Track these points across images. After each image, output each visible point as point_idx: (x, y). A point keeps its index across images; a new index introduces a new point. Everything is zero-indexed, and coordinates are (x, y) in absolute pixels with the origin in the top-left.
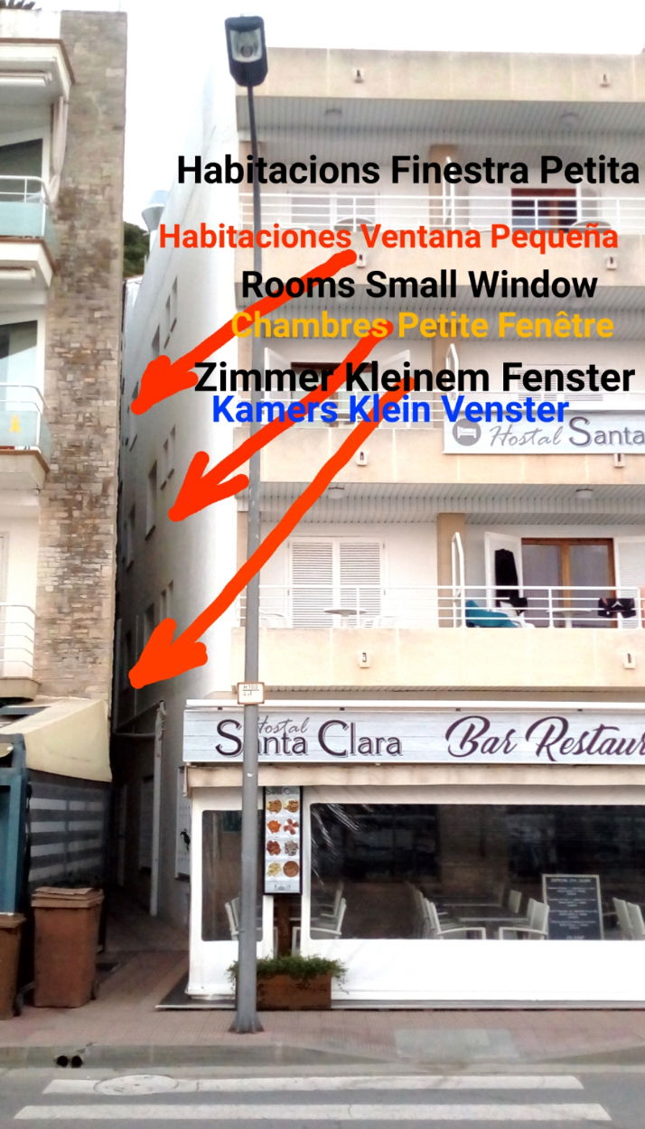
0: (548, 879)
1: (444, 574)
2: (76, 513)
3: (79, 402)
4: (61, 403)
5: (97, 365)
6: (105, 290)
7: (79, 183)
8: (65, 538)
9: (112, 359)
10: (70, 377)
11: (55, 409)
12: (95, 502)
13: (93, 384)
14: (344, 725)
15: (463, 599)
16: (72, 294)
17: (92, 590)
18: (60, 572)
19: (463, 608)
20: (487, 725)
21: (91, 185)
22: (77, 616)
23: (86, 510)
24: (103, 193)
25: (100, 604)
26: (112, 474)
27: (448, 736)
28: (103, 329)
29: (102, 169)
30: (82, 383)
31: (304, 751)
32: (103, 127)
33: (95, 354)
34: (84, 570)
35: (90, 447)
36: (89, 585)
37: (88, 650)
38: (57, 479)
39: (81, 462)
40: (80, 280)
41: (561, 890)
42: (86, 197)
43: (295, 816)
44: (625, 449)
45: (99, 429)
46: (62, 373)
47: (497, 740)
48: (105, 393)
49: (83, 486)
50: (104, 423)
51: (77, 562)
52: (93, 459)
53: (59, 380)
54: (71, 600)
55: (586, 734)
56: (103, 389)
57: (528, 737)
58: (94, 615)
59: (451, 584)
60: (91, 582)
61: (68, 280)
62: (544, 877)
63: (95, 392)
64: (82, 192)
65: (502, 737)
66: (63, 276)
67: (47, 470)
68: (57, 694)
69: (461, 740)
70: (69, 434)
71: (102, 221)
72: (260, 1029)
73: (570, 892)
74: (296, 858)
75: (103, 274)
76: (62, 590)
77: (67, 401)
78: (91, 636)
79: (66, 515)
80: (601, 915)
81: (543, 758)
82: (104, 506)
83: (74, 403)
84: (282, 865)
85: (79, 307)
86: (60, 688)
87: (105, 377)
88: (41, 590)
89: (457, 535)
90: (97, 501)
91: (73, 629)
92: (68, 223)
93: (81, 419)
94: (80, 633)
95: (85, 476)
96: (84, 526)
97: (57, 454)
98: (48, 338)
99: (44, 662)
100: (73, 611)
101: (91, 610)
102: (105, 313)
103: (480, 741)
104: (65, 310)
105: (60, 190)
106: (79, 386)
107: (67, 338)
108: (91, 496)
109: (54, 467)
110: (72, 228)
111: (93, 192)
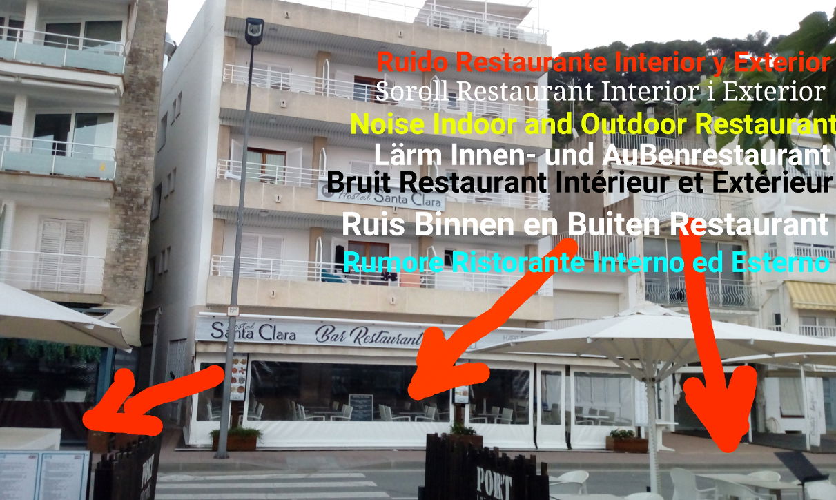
0: (351, 397)
1: (311, 257)
2: (129, 213)
3: (134, 157)
4: (124, 156)
5: (145, 139)
6: (151, 102)
7: (141, 46)
8: (123, 225)
9: (153, 137)
10: (130, 144)
11: (121, 159)
12: (140, 208)
13: (142, 149)
14: (271, 326)
15: (321, 268)
16: (134, 102)
17: (135, 252)
18: (119, 242)
19: (321, 273)
20: (334, 329)
21: (147, 48)
22: (127, 264)
23: (135, 211)
24: (153, 53)
25: (139, 259)
26: (150, 195)
27: (317, 333)
28: (149, 121)
29: (153, 41)
30: (136, 147)
31: (252, 337)
32: (155, 19)
33: (144, 133)
34: (132, 242)
35: (138, 180)
36: (134, 250)
37: (132, 282)
38: (120, 195)
39: (134, 187)
40: (138, 95)
41: (356, 401)
42: (144, 54)
43: (245, 366)
44: (398, 205)
45: (144, 172)
46: (126, 141)
47: (338, 335)
48: (148, 154)
49: (134, 199)
50: (147, 168)
51: (129, 237)
52: (140, 186)
53: (124, 145)
54: (125, 256)
55: (375, 334)
56: (147, 151)
57: (351, 335)
58: (136, 264)
59: (315, 261)
60: (135, 248)
61: (132, 94)
62: (350, 395)
63: (143, 152)
64: (142, 51)
65: (340, 334)
66: (130, 92)
67: (115, 190)
68: (114, 302)
69: (322, 335)
70: (128, 172)
71: (152, 67)
72: (228, 457)
73: (360, 402)
74: (244, 385)
75: (151, 94)
76: (120, 251)
77: (128, 155)
78: (134, 274)
79: (124, 213)
80: (373, 412)
81: (357, 344)
82: (144, 210)
83: (131, 157)
84: (237, 388)
85: (137, 109)
86: (116, 300)
87: (149, 145)
88: (108, 250)
89: (320, 238)
90: (141, 207)
91: (124, 270)
92: (135, 66)
93: (135, 165)
94: (128, 273)
95: (136, 194)
96: (134, 219)
97: (121, 182)
98: (119, 123)
99: (108, 286)
100: (125, 262)
101: (135, 262)
102: (151, 113)
103: (331, 336)
104: (130, 110)
105: (131, 49)
106: (135, 149)
107: (129, 124)
108: (138, 205)
109: (119, 189)
110: (136, 68)
111: (148, 52)
